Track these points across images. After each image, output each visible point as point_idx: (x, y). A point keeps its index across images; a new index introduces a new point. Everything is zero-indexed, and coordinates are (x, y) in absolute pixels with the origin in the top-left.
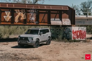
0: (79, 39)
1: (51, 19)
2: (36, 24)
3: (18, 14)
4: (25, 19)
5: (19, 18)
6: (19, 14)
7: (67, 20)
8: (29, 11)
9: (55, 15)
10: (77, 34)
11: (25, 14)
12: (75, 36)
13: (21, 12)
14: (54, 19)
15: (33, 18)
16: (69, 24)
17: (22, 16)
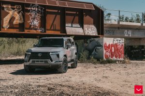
0: (114, 58)
1: (67, 25)
2: (41, 32)
3: (9, 13)
4: (21, 22)
5: (10, 20)
6: (11, 13)
7: (92, 28)
8: (29, 9)
9: (73, 17)
10: (111, 50)
11: (21, 14)
12: (108, 54)
13: (13, 9)
14: (70, 25)
15: (35, 22)
16: (94, 35)
17: (17, 18)
